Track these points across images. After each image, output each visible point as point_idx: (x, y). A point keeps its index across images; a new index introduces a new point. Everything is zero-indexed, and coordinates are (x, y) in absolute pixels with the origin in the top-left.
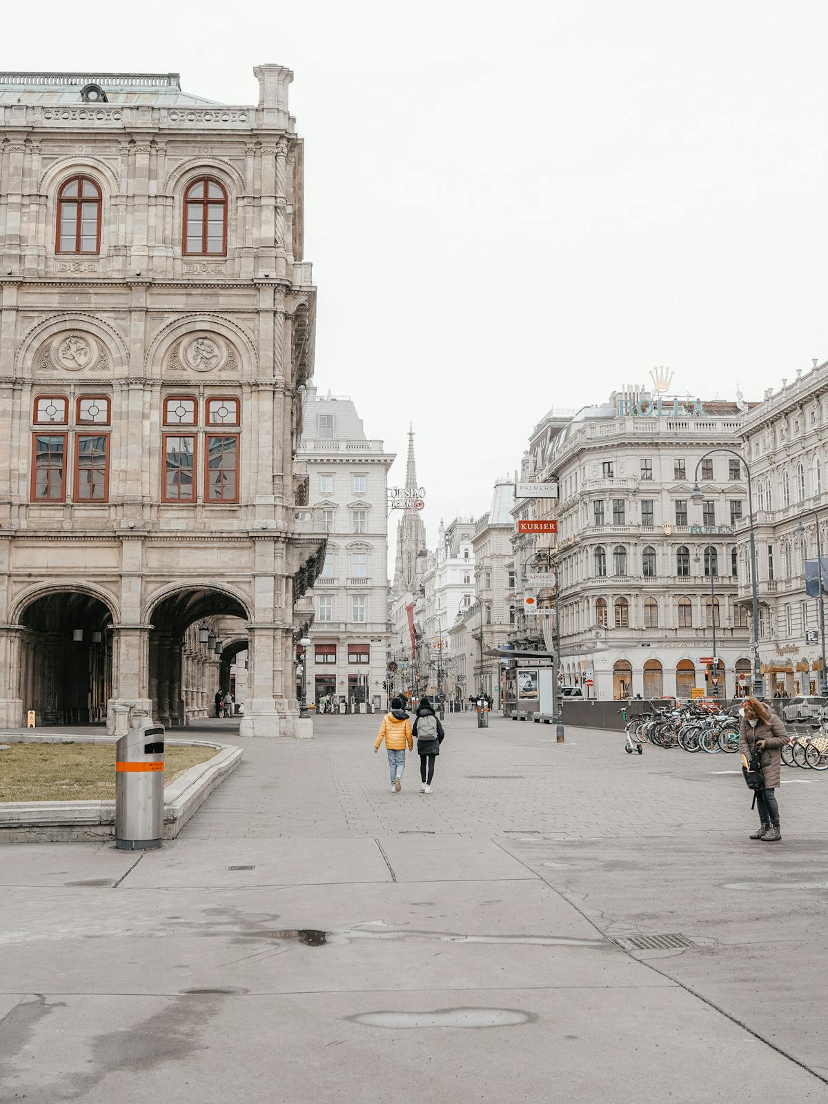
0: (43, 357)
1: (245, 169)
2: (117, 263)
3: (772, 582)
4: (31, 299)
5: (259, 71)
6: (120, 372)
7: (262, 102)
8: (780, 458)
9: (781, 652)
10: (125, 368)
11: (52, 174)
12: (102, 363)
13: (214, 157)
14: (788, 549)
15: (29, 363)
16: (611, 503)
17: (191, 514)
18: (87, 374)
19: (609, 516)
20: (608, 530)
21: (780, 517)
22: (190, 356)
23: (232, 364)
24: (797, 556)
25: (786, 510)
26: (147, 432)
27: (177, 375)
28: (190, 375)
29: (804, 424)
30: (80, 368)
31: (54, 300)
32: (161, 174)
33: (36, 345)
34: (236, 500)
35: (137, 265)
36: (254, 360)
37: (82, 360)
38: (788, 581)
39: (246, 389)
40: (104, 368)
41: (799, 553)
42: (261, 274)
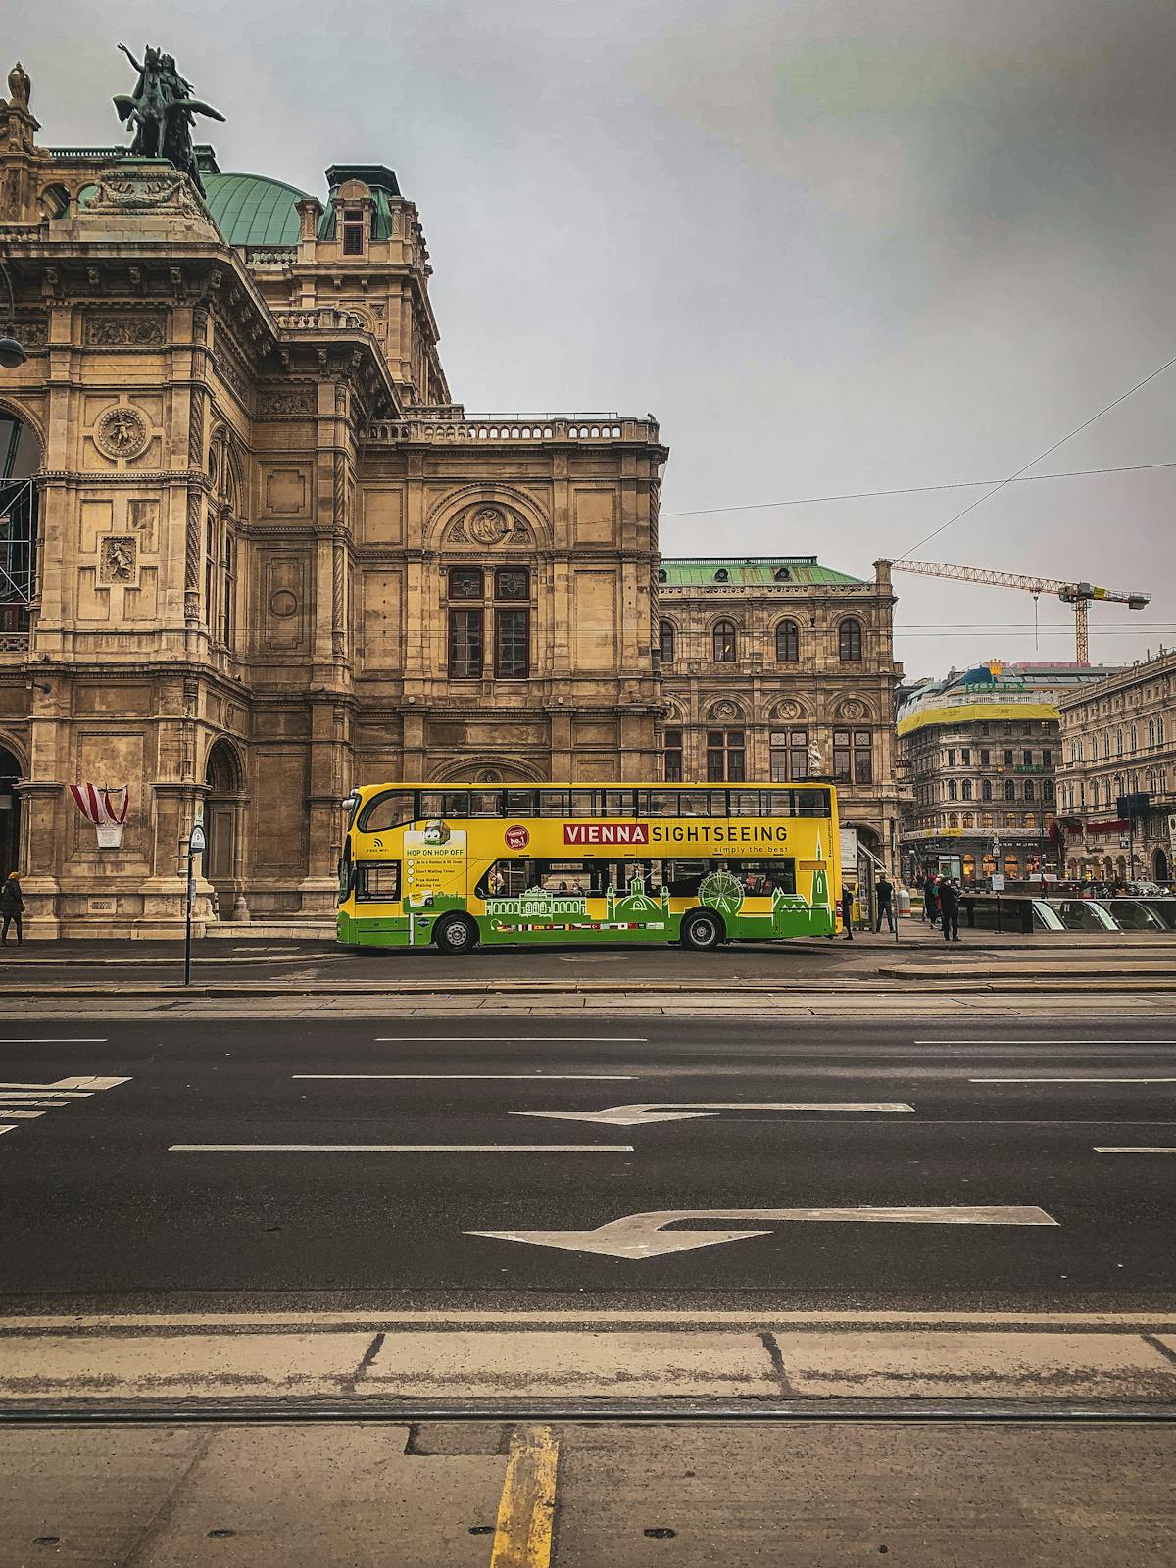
0: (774, 713)
1: (871, 616)
2: (809, 666)
3: (1083, 807)
4: (768, 686)
5: (876, 564)
6: (812, 720)
7: (878, 580)
8: (1091, 728)
9: (1089, 851)
10: (815, 719)
11: (773, 621)
12: (802, 716)
13: (855, 610)
14: (1096, 789)
15: (767, 716)
16: (961, 751)
17: (849, 789)
18: (795, 721)
19: (959, 760)
20: (959, 769)
21: (1090, 766)
22: (845, 711)
23: (866, 716)
24: (1102, 792)
25: (1095, 761)
26: (827, 749)
27: (839, 721)
28: (845, 721)
29: (1110, 707)
30: (791, 718)
31: (777, 686)
32: (829, 619)
33: (770, 707)
34: (870, 782)
35: (820, 667)
36: (878, 713)
37: (792, 714)
38: (1096, 806)
39: (875, 728)
40: (804, 718)
41: (1104, 789)
42: (881, 671)
